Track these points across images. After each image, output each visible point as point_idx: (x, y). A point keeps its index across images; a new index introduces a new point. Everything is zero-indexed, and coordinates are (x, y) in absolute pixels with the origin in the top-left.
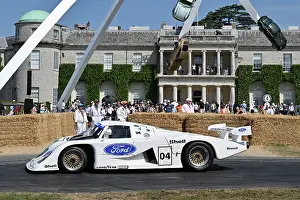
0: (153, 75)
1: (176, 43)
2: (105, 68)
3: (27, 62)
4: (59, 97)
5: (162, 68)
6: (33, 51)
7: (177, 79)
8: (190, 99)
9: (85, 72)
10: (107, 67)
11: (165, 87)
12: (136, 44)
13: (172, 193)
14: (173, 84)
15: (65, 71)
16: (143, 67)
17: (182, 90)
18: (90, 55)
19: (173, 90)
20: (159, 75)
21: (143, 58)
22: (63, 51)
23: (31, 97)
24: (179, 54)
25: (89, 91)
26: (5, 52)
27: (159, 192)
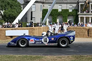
0: (77, 13)
1: (85, 1)
2: (59, 10)
3: (31, 8)
4: (42, 21)
5: (80, 10)
6: (33, 4)
7: (85, 15)
8: (90, 22)
9: (52, 12)
10: (60, 10)
11: (81, 17)
12: (70, 2)
13: (84, 56)
14: (84, 16)
15: (45, 12)
16: (73, 10)
17: (87, 19)
18: (53, 6)
19: (84, 19)
20: (79, 13)
21: (73, 7)
22: (44, 5)
23: (32, 21)
24: (86, 5)
25: (53, 19)
26: (23, 5)
27: (79, 56)
